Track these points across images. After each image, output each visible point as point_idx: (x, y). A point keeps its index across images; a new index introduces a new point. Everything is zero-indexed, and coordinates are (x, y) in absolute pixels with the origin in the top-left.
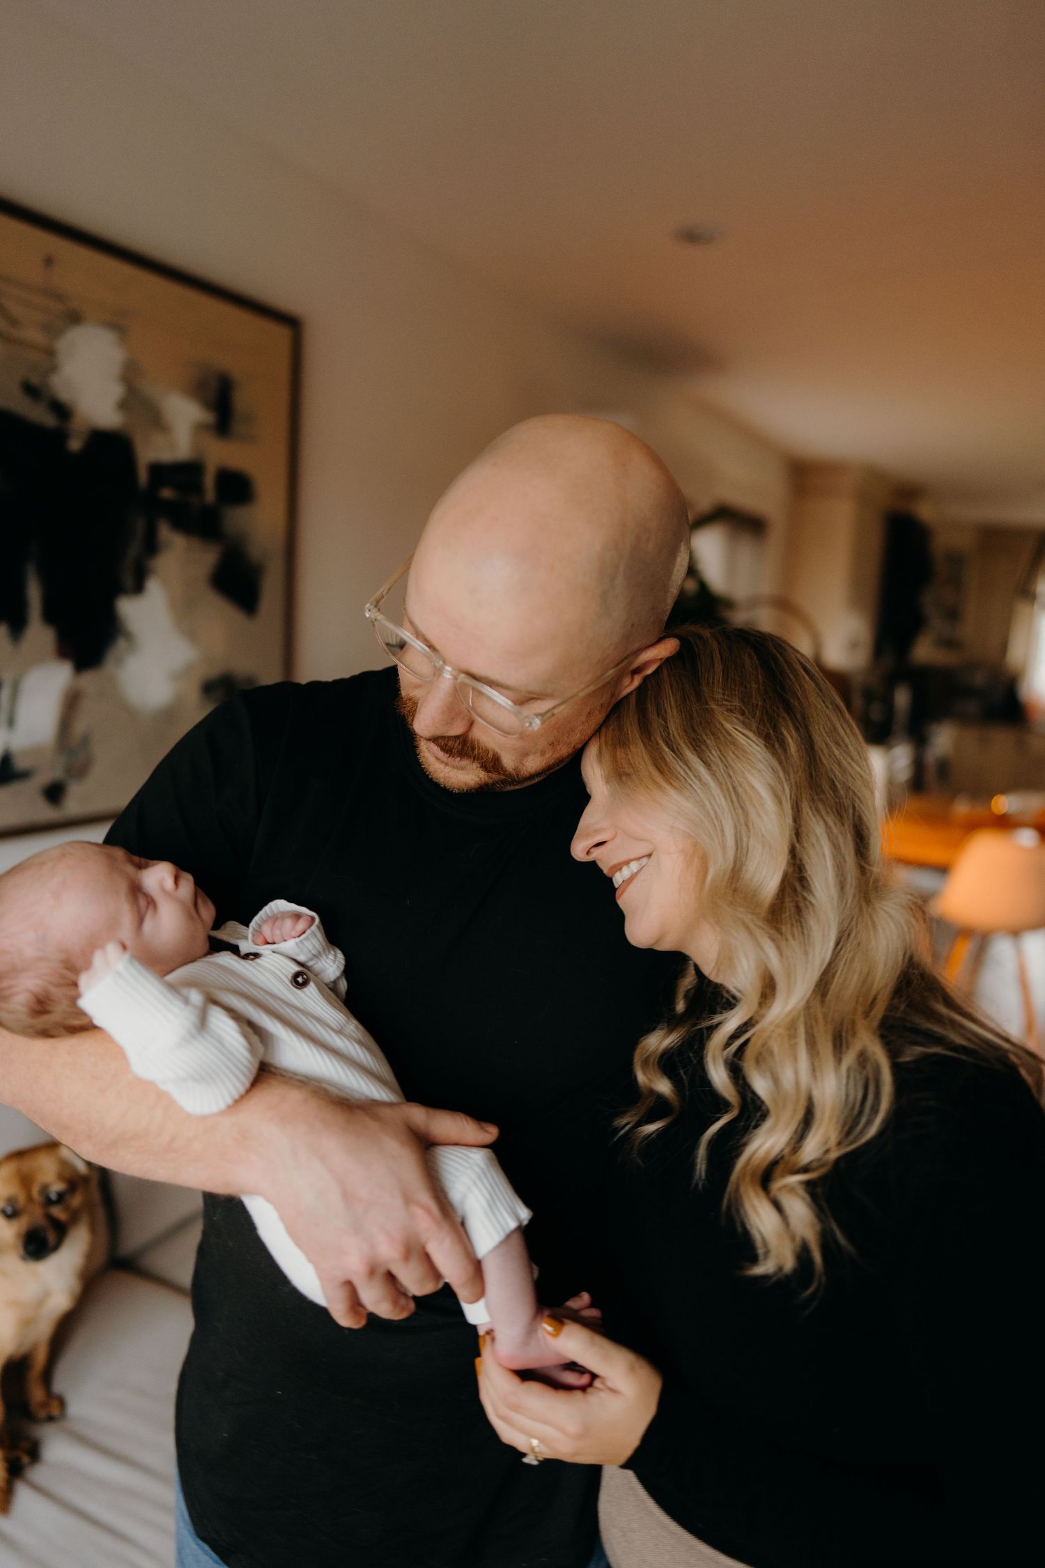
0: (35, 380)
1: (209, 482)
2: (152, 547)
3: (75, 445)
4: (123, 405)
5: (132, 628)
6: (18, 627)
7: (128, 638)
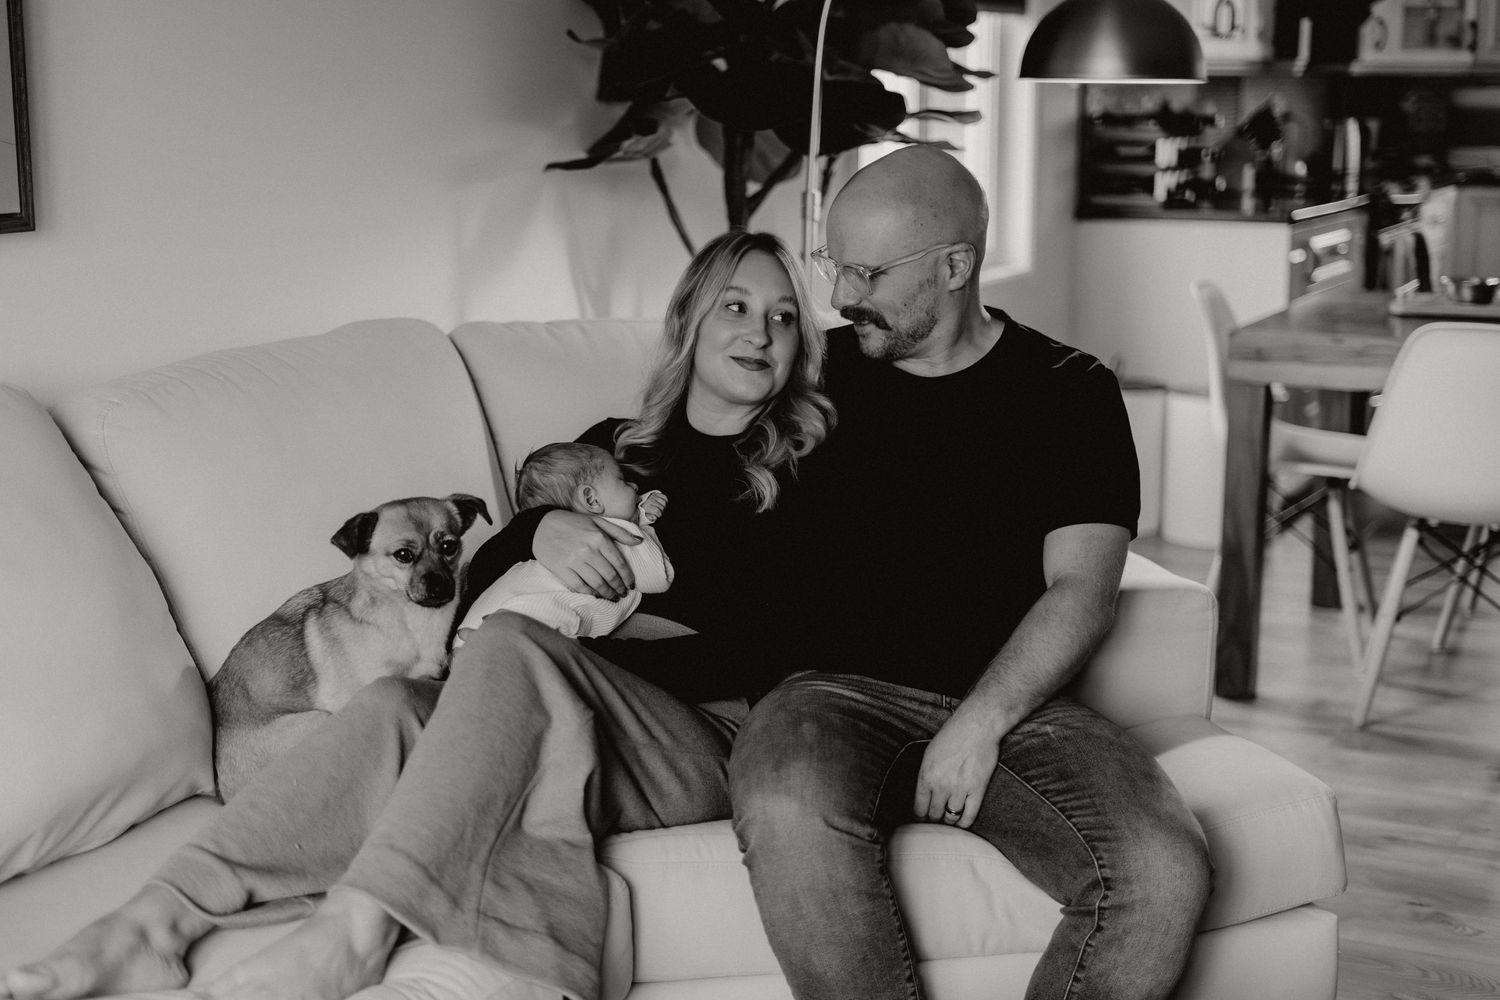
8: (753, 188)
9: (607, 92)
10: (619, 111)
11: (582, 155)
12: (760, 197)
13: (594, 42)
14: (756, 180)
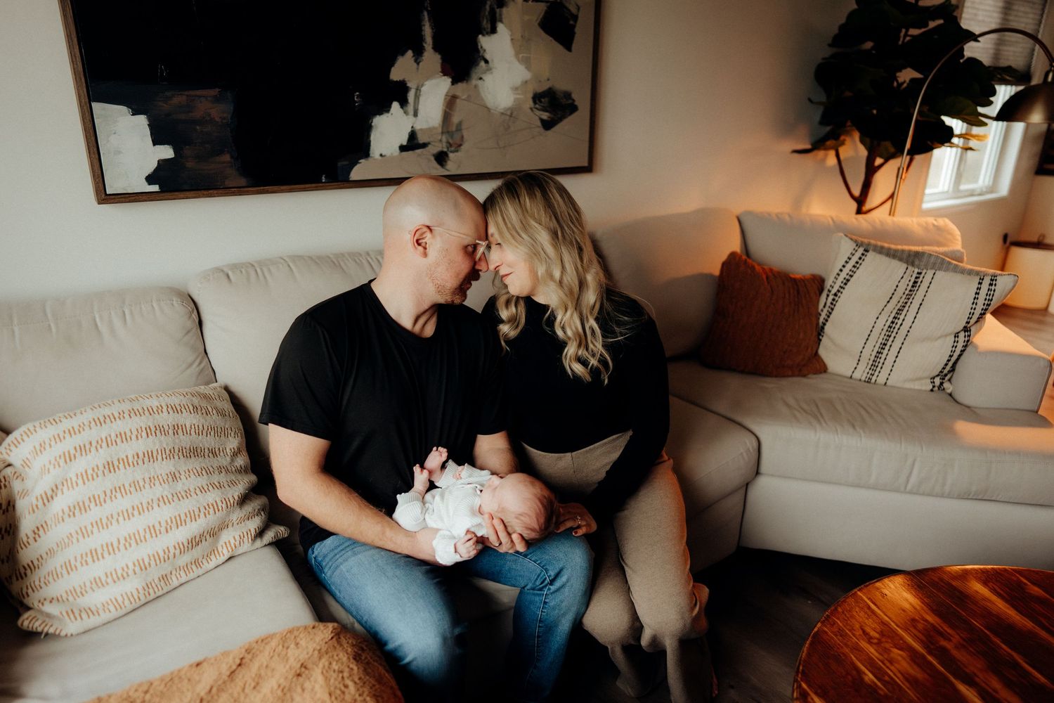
5: (487, 56)
6: (418, 53)
7: (487, 62)
8: (879, 161)
9: (824, 121)
10: (828, 128)
11: (808, 146)
12: (881, 166)
13: (820, 103)
14: (881, 157)
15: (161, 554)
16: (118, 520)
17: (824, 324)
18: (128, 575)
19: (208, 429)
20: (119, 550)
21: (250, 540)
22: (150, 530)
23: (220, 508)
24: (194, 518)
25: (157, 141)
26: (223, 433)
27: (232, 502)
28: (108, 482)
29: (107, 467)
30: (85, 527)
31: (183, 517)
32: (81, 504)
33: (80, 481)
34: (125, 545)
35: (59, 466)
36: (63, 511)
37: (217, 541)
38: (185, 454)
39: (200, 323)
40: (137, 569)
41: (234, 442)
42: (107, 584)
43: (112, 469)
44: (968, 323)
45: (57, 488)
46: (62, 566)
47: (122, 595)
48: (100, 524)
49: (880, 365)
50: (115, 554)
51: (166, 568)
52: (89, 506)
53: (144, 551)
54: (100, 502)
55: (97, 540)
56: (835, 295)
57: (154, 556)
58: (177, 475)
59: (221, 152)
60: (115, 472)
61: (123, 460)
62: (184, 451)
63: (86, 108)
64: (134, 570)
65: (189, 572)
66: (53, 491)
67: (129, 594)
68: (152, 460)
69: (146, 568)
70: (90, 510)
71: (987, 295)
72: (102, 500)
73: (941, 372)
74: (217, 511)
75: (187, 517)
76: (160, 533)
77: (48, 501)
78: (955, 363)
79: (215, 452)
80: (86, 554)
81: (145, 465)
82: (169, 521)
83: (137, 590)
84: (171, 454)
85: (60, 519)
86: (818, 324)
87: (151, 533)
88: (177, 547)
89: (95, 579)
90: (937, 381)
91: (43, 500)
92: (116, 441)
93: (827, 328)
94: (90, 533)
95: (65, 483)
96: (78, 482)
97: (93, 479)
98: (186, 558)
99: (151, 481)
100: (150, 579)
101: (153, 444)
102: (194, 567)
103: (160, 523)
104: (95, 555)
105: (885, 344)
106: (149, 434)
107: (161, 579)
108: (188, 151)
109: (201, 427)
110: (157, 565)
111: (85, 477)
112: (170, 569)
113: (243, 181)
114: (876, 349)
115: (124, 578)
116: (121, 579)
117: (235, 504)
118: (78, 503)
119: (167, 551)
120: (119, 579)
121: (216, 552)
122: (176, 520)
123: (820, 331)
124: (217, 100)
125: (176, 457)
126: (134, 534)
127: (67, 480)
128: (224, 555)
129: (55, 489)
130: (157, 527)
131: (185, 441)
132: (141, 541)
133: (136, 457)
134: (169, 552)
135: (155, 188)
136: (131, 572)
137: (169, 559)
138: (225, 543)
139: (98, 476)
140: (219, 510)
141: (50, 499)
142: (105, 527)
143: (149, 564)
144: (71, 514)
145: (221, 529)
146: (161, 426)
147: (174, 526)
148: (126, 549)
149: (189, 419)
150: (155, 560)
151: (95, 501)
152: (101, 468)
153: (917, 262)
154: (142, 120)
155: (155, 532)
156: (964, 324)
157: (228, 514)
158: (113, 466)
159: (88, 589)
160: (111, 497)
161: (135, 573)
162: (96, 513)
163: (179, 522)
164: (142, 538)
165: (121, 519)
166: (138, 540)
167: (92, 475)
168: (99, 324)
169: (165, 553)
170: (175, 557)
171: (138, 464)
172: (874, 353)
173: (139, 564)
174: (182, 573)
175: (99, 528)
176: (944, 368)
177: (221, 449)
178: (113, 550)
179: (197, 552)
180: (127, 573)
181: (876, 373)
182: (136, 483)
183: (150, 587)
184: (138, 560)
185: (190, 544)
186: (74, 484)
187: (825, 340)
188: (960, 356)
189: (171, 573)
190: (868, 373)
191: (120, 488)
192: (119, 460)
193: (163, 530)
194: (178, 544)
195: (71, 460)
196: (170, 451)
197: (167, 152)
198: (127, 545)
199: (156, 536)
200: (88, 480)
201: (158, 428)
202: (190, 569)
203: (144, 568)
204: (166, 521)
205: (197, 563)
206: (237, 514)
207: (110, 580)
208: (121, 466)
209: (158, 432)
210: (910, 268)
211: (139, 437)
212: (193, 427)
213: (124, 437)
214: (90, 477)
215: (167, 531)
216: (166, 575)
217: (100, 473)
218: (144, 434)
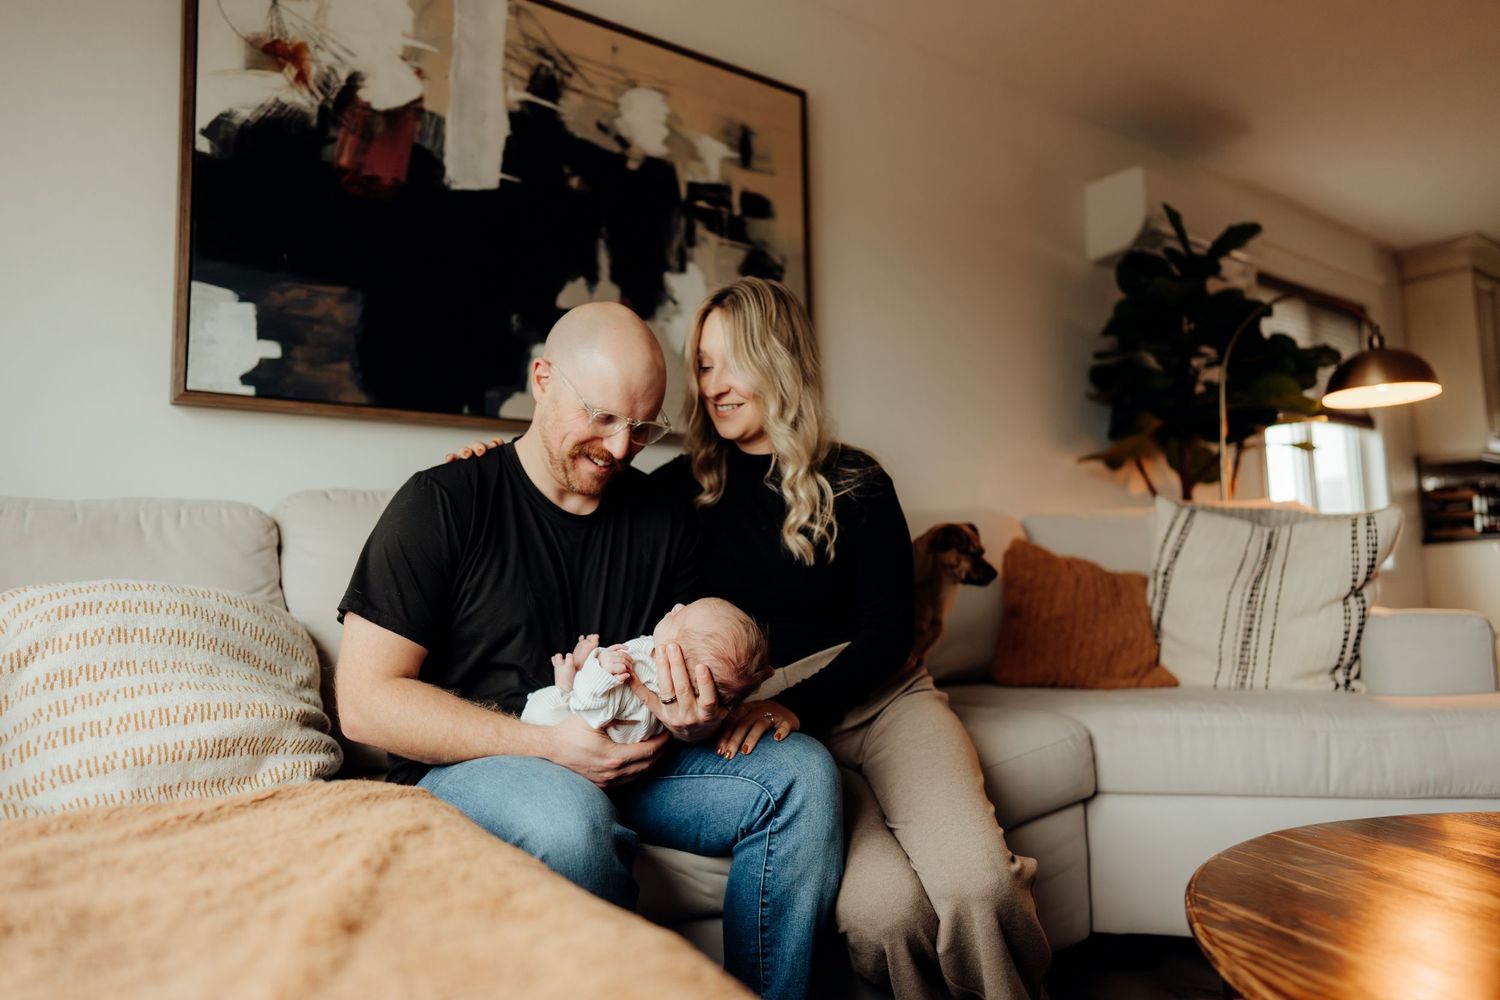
0: (604, 122)
1: (736, 200)
2: (691, 240)
3: (633, 165)
4: (667, 142)
5: (677, 296)
6: (592, 280)
7: (675, 302)
15: (171, 749)
16: (115, 697)
17: (1159, 619)
18: (113, 768)
19: (269, 637)
20: (108, 733)
21: (308, 773)
22: (160, 714)
23: (271, 714)
24: (229, 712)
25: (263, 333)
26: (290, 651)
27: (290, 712)
28: (114, 652)
29: (116, 633)
30: (65, 702)
31: (213, 708)
32: (66, 674)
33: (73, 644)
34: (118, 727)
35: (49, 620)
36: (37, 680)
37: (257, 765)
38: (231, 653)
39: (280, 549)
40: (130, 761)
41: (305, 669)
42: (79, 777)
43: (122, 638)
44: (1355, 580)
45: (37, 648)
46: (14, 751)
47: (97, 797)
48: (87, 701)
49: (1252, 661)
50: (100, 736)
51: (172, 774)
52: (77, 679)
53: (145, 740)
54: (94, 676)
55: (77, 718)
56: (1166, 574)
57: (159, 747)
58: (215, 670)
59: (339, 360)
60: (126, 642)
61: (141, 631)
62: (231, 649)
63: (184, 286)
64: (124, 761)
65: (207, 796)
66: (30, 650)
67: (109, 797)
68: (182, 642)
69: (143, 764)
70: (77, 684)
71: (1368, 538)
72: (98, 674)
73: (1341, 659)
74: (265, 715)
75: (219, 709)
76: (175, 722)
77: (19, 666)
78: (1357, 645)
79: (275, 671)
80: (57, 733)
81: (172, 645)
82: (192, 708)
83: (122, 793)
84: (213, 644)
85: (30, 690)
86: (1150, 622)
87: (161, 719)
88: (196, 744)
89: (61, 768)
90: (1340, 677)
91: (12, 662)
92: (136, 609)
93: (1166, 624)
94: (69, 710)
95: (50, 644)
96: (71, 644)
97: (93, 644)
98: (205, 770)
99: (175, 667)
100: (143, 785)
101: (189, 624)
102: (215, 789)
103: (177, 708)
104: (70, 736)
105: (1250, 630)
106: (186, 612)
107: (162, 790)
108: (298, 352)
109: (260, 629)
110: (160, 763)
111: (82, 639)
112: (178, 779)
113: (362, 399)
114: (1240, 638)
115: (106, 772)
116: (102, 770)
117: (294, 717)
118: (62, 672)
119: (179, 747)
120: (97, 770)
121: (253, 780)
122: (202, 709)
123: (1156, 631)
124: (343, 299)
125: (218, 652)
126: (136, 716)
127: (54, 641)
128: (264, 785)
129: (33, 651)
130: (173, 712)
131: (235, 639)
132: (144, 726)
133: (160, 632)
134: (183, 747)
135: (250, 390)
136: (118, 763)
137: (180, 759)
138: (270, 771)
139: (100, 642)
140: (268, 715)
141: (23, 663)
142: (94, 702)
143: (149, 756)
144: (48, 685)
145: (266, 751)
146: (204, 610)
147: (198, 716)
148: (119, 732)
149: (244, 617)
150: (160, 755)
151: (88, 674)
152: (108, 632)
153: (1264, 520)
154: (249, 310)
155: (168, 718)
156: (1350, 584)
157: (281, 727)
158: (126, 635)
159: (46, 783)
160: (112, 673)
161: (125, 766)
162: (84, 687)
163: (206, 713)
164: (147, 722)
165: (120, 696)
166: (140, 725)
167: (92, 639)
168: (142, 520)
169: (176, 748)
170: (189, 759)
171: (161, 641)
172: (1239, 645)
173: (134, 754)
174: (196, 793)
175: (84, 704)
176: (1343, 653)
177: (283, 671)
178: (100, 731)
179: (225, 765)
180: (113, 763)
181: (1250, 674)
182: (153, 664)
183: (143, 795)
184: (133, 749)
185: (217, 747)
186: (64, 646)
187: (1166, 644)
188: (1360, 631)
189: (179, 787)
190: (1237, 676)
191: (128, 664)
192: (135, 630)
193: (180, 718)
194: (199, 740)
195: (67, 616)
196: (211, 641)
197: (272, 350)
198: (122, 728)
199: (168, 724)
200: (85, 644)
201: (199, 609)
202: (208, 791)
203: (141, 762)
204: (188, 708)
205: (220, 783)
206: (295, 734)
207: (83, 771)
208: (137, 638)
209: (198, 614)
210: (1257, 529)
211: (171, 612)
212: (249, 626)
213: (148, 607)
214: (89, 640)
215: (185, 722)
216: (170, 787)
217: (105, 639)
218: (178, 611)
